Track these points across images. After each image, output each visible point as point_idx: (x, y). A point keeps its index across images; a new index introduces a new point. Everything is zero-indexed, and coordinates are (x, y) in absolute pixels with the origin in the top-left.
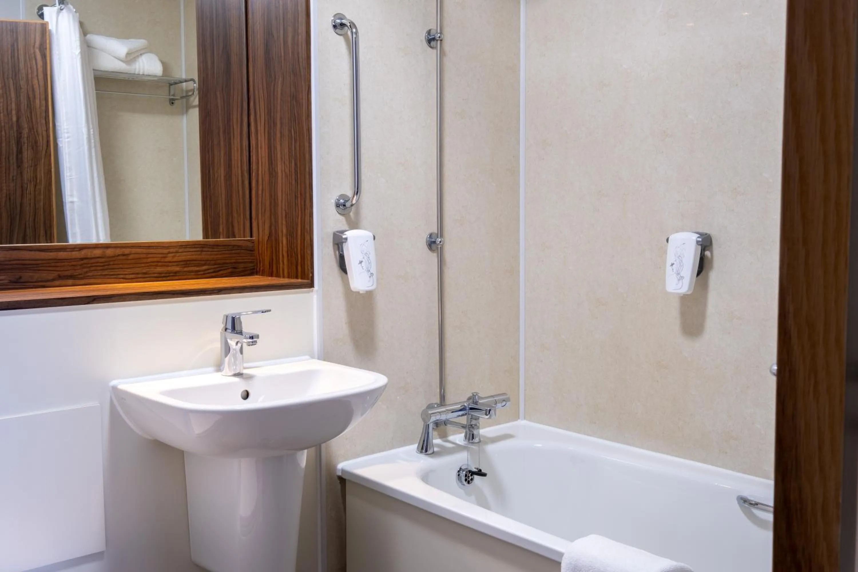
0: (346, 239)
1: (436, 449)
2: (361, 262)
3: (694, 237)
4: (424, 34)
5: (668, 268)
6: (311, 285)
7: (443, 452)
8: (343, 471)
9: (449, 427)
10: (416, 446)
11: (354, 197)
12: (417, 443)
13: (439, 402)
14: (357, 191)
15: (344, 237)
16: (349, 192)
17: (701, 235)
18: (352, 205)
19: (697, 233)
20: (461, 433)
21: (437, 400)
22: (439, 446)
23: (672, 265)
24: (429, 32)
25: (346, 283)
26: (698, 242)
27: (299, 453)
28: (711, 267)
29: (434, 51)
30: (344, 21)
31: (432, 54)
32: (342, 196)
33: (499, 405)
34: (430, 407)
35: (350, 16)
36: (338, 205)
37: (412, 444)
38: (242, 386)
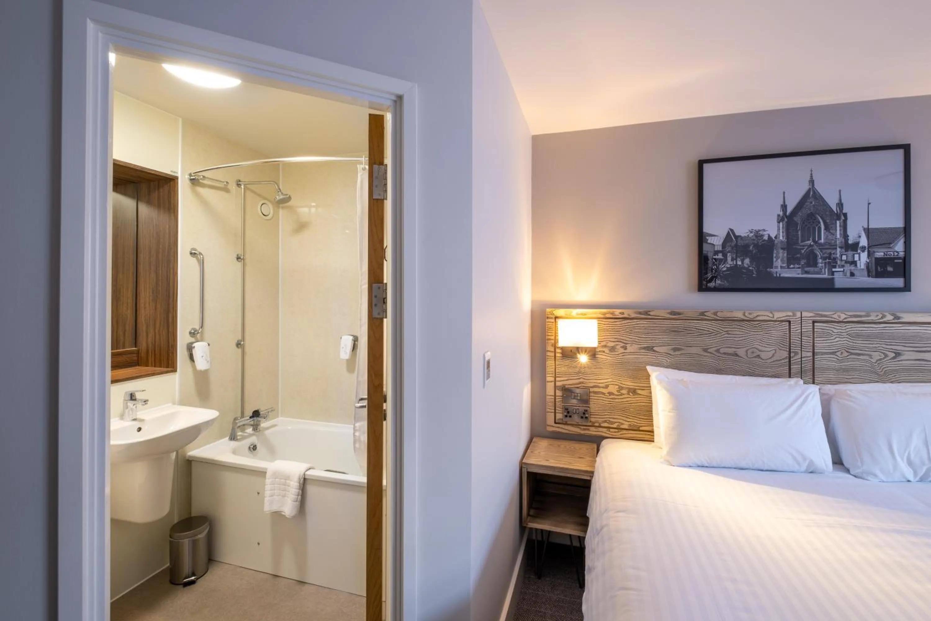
0: (194, 347)
1: (238, 437)
2: (202, 357)
3: (351, 338)
4: (235, 256)
5: (341, 349)
6: (175, 371)
7: (244, 438)
8: (190, 456)
9: (246, 427)
10: (228, 438)
11: (199, 329)
12: (228, 436)
13: (240, 416)
14: (202, 327)
15: (193, 346)
16: (197, 327)
17: (354, 336)
18: (198, 333)
19: (352, 336)
20: (250, 428)
21: (239, 414)
22: (240, 435)
23: (343, 348)
24: (238, 255)
25: (194, 367)
26: (353, 340)
27: (171, 454)
28: (357, 349)
29: (240, 263)
30: (196, 252)
31: (239, 265)
32: (193, 329)
33: (270, 413)
34: (235, 419)
35: (199, 249)
36: (190, 333)
37: (225, 437)
38: (137, 425)
